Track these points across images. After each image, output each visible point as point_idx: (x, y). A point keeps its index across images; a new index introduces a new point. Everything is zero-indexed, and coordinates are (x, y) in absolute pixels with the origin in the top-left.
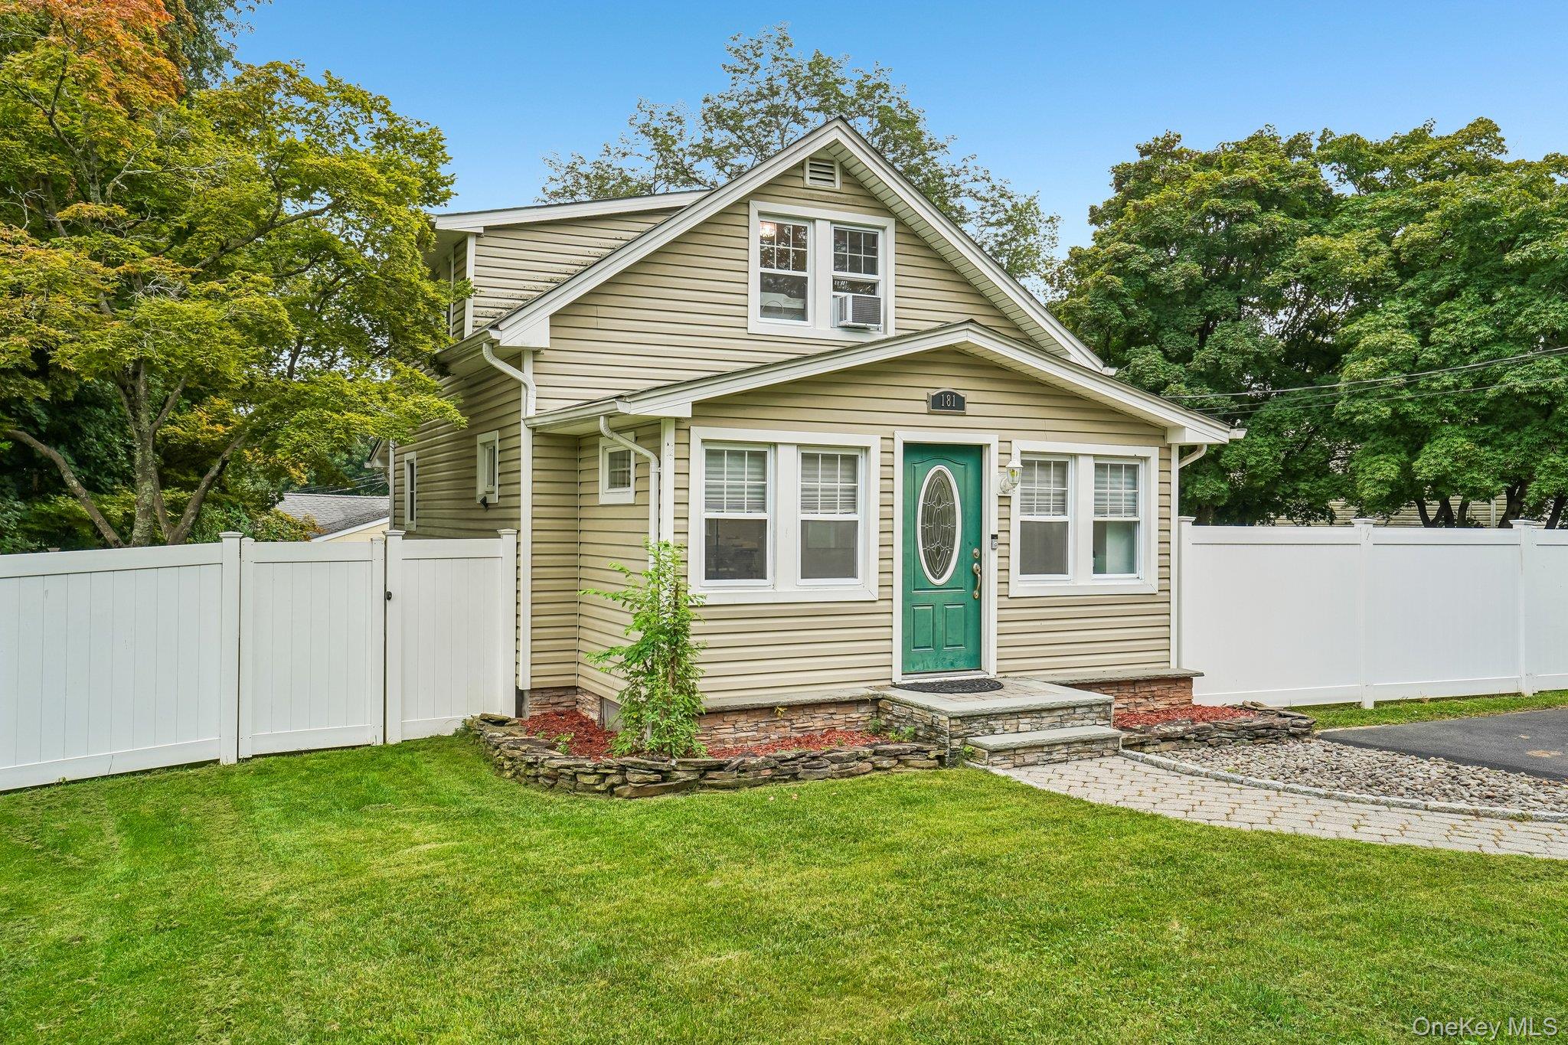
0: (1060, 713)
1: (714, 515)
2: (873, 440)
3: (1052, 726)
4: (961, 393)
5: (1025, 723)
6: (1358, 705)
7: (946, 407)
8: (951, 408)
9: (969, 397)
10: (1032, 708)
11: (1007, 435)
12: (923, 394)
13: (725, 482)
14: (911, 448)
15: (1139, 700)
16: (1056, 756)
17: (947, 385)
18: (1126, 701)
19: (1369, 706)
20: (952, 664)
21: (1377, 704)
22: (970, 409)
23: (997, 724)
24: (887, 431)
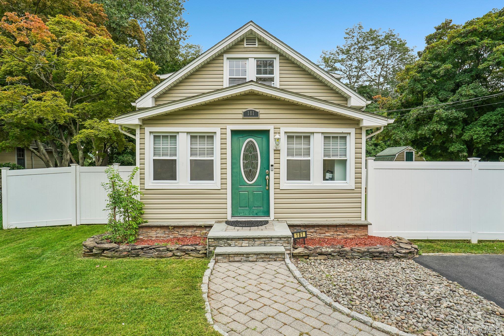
0: (264, 240)
1: (157, 158)
2: (217, 130)
3: (259, 245)
4: (257, 110)
5: (245, 243)
6: (469, 241)
7: (250, 116)
8: (252, 116)
9: (261, 111)
10: (248, 237)
11: (278, 126)
12: (241, 111)
13: (161, 146)
14: (234, 132)
15: (338, 233)
16: (251, 259)
17: (251, 107)
18: (332, 233)
19: (474, 241)
20: (257, 214)
21: (480, 241)
22: (261, 116)
23: (233, 243)
24: (223, 126)
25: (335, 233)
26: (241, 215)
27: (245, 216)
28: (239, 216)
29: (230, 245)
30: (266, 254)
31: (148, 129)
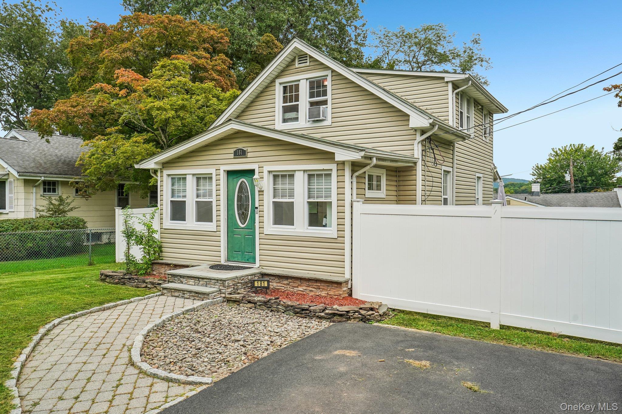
0: (206, 280)
1: (174, 199)
2: (214, 171)
3: (202, 285)
4: (245, 149)
5: (192, 282)
6: (487, 325)
7: (238, 155)
8: (240, 155)
9: (249, 150)
10: (193, 276)
11: (261, 164)
12: (232, 151)
13: (176, 188)
14: (229, 173)
15: (311, 289)
16: (186, 296)
17: (240, 146)
18: (305, 288)
19: (495, 326)
20: (248, 260)
21: (502, 327)
22: (249, 155)
23: (184, 280)
24: (217, 167)
25: (308, 288)
26: (236, 259)
27: (238, 261)
28: (234, 260)
29: (182, 282)
30: (196, 293)
31: (166, 172)
